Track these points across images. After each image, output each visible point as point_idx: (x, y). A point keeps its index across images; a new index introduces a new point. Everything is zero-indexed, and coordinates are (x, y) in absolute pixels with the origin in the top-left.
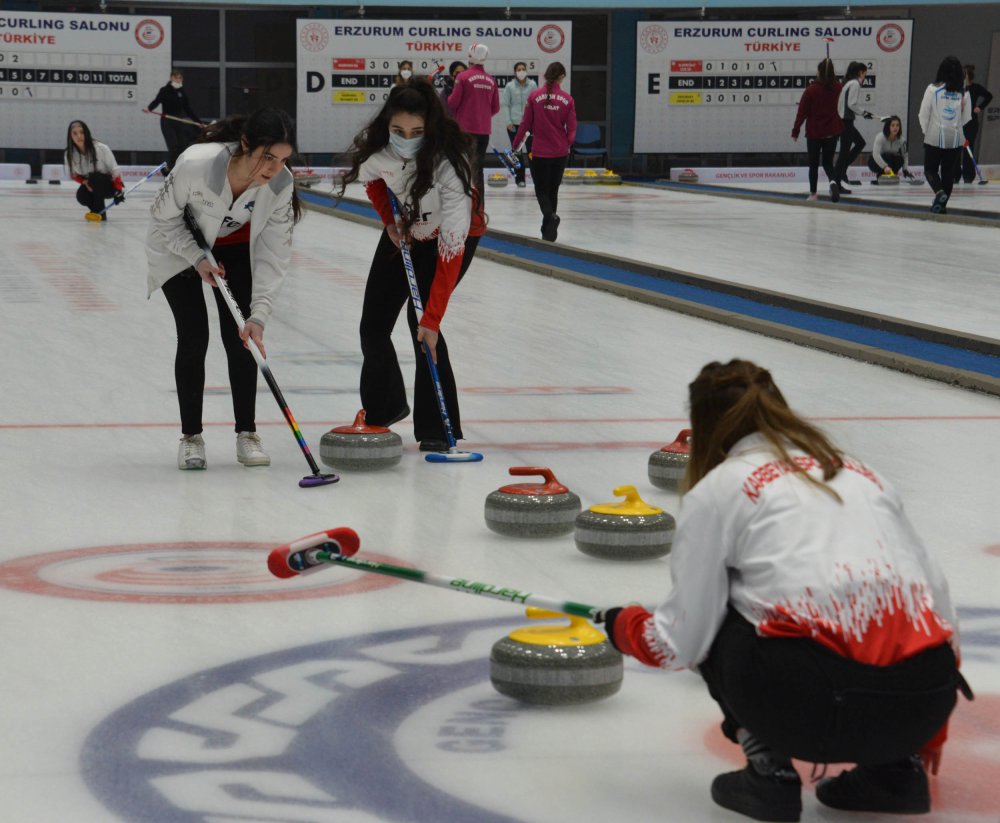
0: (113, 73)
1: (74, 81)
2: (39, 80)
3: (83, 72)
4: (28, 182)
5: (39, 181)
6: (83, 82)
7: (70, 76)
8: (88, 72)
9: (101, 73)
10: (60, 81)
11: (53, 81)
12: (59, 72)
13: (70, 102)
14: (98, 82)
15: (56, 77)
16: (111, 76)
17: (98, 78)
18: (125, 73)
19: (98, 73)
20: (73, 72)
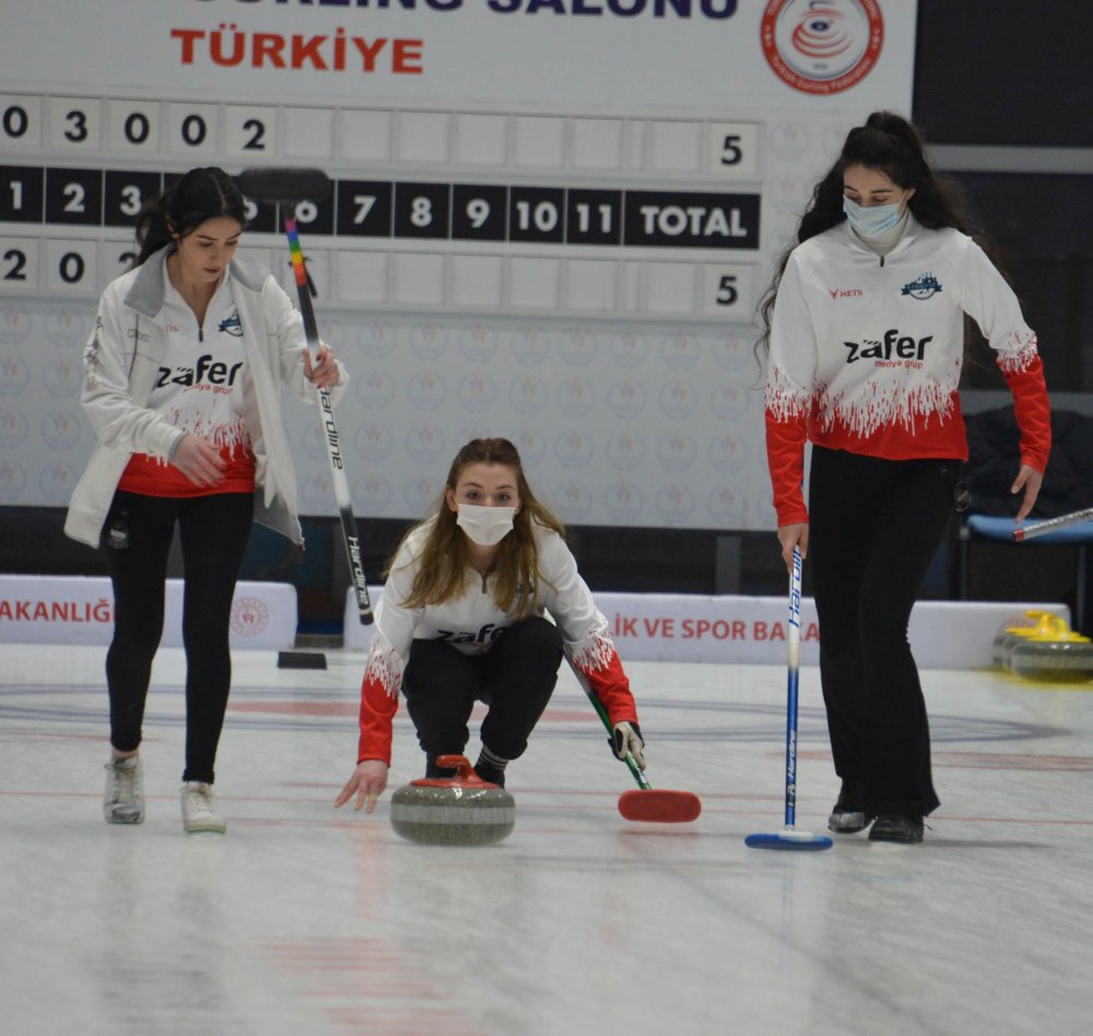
0: (662, 199)
1: (491, 231)
2: (349, 229)
3: (534, 195)
4: (286, 661)
5: (330, 655)
6: (533, 235)
7: (478, 212)
8: (553, 195)
9: (610, 197)
10: (435, 231)
11: (407, 230)
12: (435, 192)
13: (477, 320)
14: (595, 236)
15: (421, 212)
16: (649, 212)
17: (595, 218)
18: (709, 201)
19: (594, 198)
20: (493, 194)
